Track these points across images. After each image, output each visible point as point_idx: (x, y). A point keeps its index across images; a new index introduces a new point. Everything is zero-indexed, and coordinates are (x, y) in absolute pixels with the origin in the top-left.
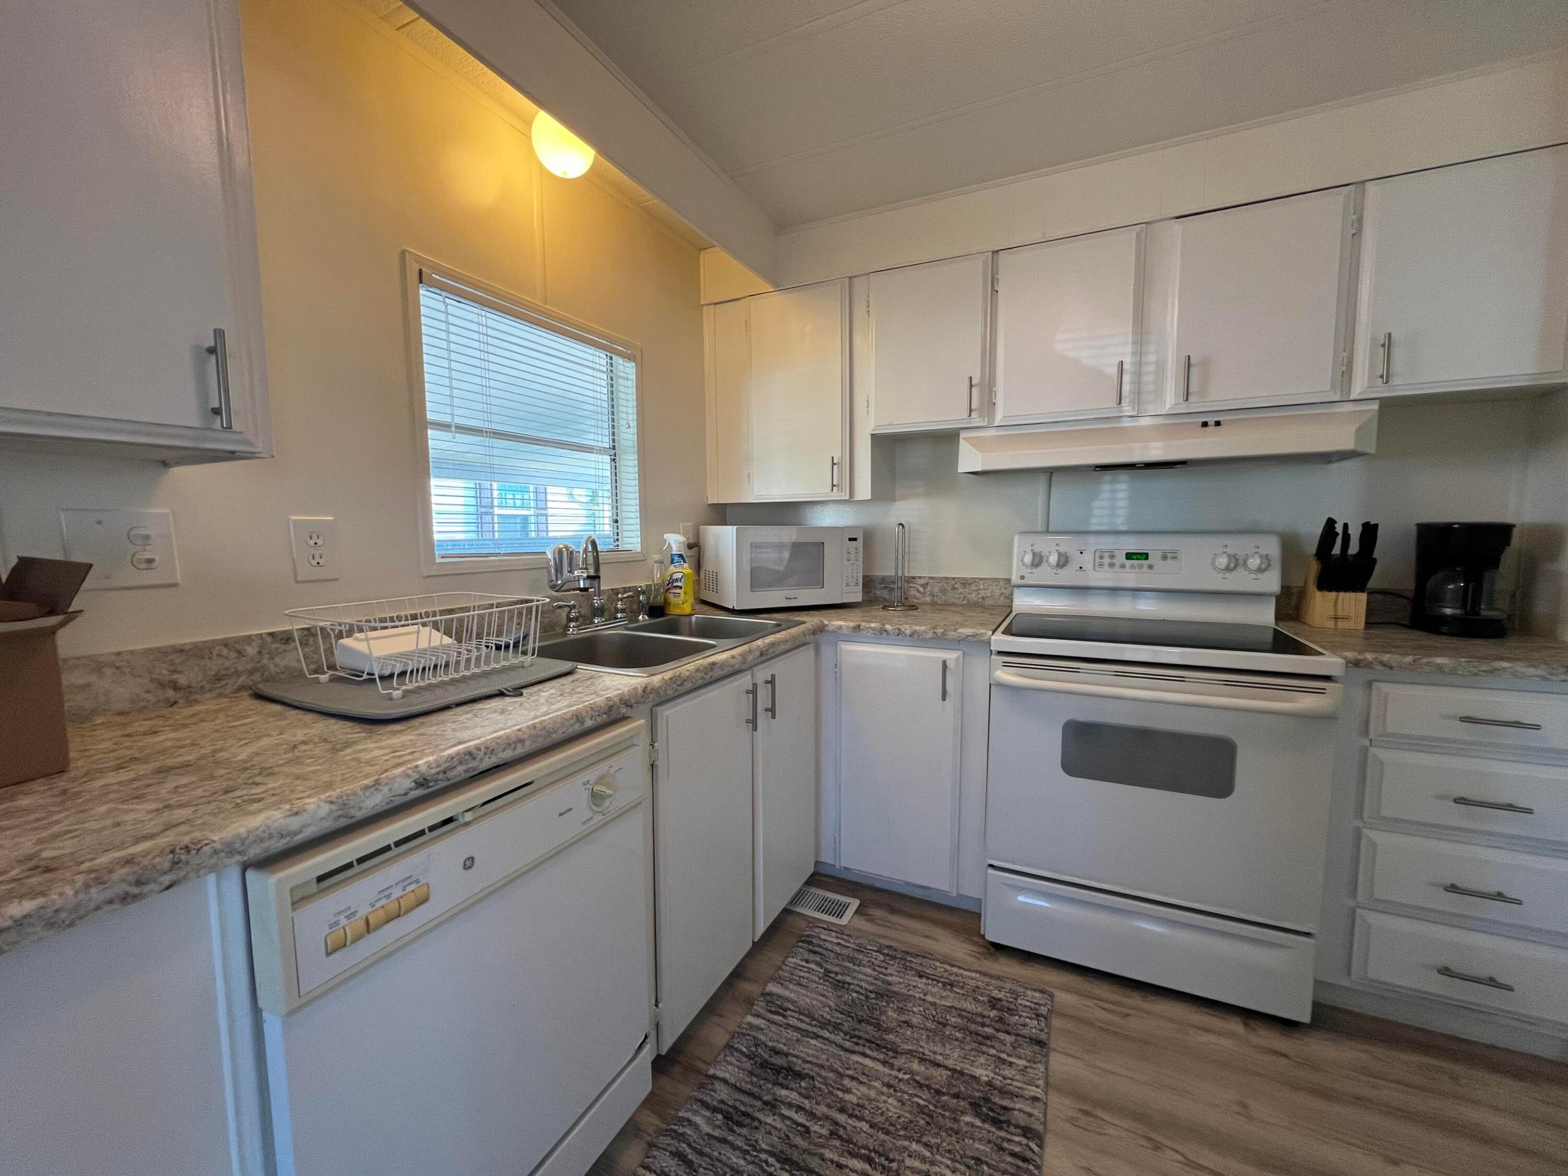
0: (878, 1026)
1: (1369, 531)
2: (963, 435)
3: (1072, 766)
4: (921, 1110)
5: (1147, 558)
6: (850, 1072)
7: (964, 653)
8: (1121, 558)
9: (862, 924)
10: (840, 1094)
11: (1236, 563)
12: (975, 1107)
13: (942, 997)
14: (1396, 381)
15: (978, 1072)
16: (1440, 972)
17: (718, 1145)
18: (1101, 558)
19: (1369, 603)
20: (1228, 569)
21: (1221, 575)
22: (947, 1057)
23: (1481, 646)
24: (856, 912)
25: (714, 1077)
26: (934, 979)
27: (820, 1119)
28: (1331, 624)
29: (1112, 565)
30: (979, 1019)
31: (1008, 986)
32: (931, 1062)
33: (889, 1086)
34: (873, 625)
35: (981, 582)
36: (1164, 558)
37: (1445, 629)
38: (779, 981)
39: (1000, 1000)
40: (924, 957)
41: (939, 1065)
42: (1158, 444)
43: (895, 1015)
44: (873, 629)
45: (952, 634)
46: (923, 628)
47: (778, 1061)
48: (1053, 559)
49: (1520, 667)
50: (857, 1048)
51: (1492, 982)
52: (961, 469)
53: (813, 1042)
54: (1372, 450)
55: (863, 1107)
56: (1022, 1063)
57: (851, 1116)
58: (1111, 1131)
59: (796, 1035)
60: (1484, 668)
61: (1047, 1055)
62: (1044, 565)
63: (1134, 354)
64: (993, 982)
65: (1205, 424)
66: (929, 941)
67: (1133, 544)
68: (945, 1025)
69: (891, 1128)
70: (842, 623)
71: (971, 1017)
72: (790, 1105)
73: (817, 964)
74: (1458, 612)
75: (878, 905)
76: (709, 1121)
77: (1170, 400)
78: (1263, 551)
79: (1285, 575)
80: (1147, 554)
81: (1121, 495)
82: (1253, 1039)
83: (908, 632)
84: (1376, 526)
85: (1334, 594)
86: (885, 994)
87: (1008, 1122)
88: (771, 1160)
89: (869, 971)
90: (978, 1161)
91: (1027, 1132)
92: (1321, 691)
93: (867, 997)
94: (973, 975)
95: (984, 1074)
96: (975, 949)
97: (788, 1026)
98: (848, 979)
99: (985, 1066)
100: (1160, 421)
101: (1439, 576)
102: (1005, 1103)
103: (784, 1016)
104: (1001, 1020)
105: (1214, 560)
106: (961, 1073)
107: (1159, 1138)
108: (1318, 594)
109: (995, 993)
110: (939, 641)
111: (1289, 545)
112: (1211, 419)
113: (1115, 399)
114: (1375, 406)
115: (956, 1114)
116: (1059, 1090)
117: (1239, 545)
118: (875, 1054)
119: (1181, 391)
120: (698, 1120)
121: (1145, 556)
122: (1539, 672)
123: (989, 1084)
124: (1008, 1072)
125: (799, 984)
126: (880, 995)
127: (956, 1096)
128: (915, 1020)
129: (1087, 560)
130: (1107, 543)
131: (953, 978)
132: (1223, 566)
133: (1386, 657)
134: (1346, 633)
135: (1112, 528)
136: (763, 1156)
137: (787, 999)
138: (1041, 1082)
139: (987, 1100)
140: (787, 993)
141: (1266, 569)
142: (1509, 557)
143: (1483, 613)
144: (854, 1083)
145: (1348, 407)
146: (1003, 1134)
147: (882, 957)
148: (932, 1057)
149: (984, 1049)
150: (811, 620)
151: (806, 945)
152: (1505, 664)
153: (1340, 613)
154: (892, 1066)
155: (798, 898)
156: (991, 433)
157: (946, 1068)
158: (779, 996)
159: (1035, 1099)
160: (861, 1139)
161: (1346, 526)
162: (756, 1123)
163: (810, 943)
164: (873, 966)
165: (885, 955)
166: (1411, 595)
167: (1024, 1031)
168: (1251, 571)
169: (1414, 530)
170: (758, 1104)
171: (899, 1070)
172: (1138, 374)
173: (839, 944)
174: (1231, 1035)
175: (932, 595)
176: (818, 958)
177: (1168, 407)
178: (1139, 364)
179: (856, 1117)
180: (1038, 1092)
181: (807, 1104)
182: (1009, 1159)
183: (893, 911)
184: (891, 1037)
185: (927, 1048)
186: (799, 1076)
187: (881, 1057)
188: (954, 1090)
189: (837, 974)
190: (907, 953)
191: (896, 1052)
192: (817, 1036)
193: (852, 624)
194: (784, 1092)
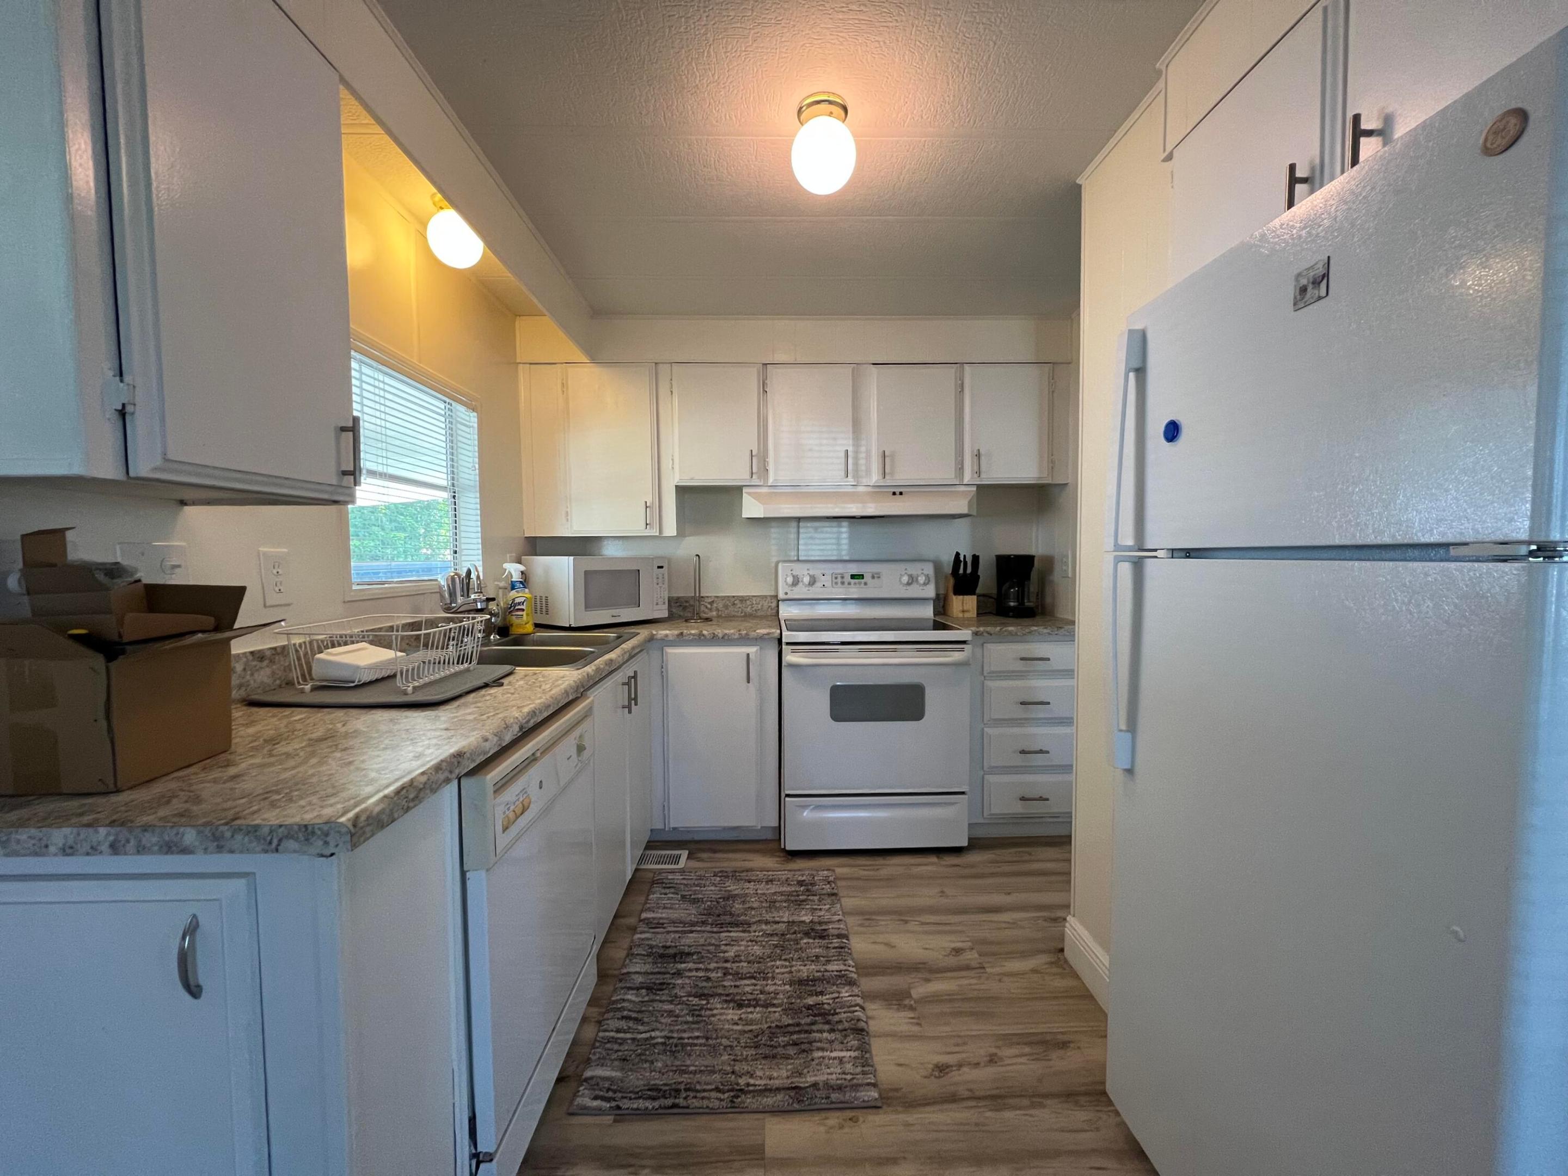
0: (731, 914)
1: (976, 559)
2: (745, 490)
3: (837, 716)
4: (776, 946)
5: (863, 578)
6: (723, 942)
7: (761, 648)
8: (848, 578)
9: (693, 864)
10: (722, 955)
11: (912, 580)
12: (807, 934)
13: (768, 889)
14: (983, 476)
15: (803, 919)
16: (1021, 800)
17: (651, 1004)
18: (836, 578)
19: (978, 602)
20: (909, 584)
21: (905, 588)
22: (782, 917)
23: (1026, 621)
24: (688, 858)
25: (628, 973)
26: (760, 881)
27: (713, 970)
28: (961, 615)
29: (843, 583)
30: (795, 894)
31: (807, 873)
32: (773, 922)
33: (751, 941)
34: (693, 632)
35: (754, 599)
36: (873, 577)
37: (1011, 614)
38: (649, 910)
39: (804, 881)
40: (747, 871)
41: (778, 923)
42: (870, 505)
43: (741, 906)
44: (694, 635)
45: (753, 634)
46: (732, 631)
47: (671, 951)
48: (806, 580)
49: (1041, 629)
50: (722, 930)
51: (1041, 799)
52: (744, 516)
53: (691, 935)
54: (974, 513)
55: (739, 956)
56: (828, 906)
57: (733, 962)
58: (883, 923)
59: (677, 935)
60: (1027, 631)
61: (839, 900)
62: (800, 584)
63: (853, 445)
64: (797, 873)
65: (894, 494)
66: (746, 862)
67: (854, 569)
68: (775, 902)
69: (762, 960)
70: (668, 632)
71: (790, 894)
72: (690, 970)
73: (673, 893)
74: (1016, 604)
75: (703, 851)
76: (637, 996)
77: (875, 478)
78: (926, 572)
79: (937, 588)
80: (863, 575)
81: (845, 536)
82: (944, 863)
83: (720, 635)
84: (978, 556)
85: (961, 597)
86: (730, 897)
87: (828, 936)
88: (690, 999)
89: (713, 888)
90: (817, 957)
91: (839, 936)
92: (962, 650)
93: (718, 902)
94: (783, 873)
95: (807, 919)
96: (778, 859)
97: (668, 932)
98: (700, 896)
99: (806, 915)
100: (870, 489)
101: (1007, 585)
102: (823, 927)
103: (664, 928)
104: (808, 890)
105: (900, 578)
106: (793, 922)
107: (906, 918)
108: (954, 597)
109: (800, 878)
110: (744, 640)
111: (938, 567)
112: (897, 490)
113: (843, 473)
114: (974, 489)
115: (797, 942)
116: (850, 914)
117: (914, 569)
118: (736, 929)
119: (881, 471)
120: (629, 997)
121: (861, 577)
122: (1048, 631)
123: (812, 922)
124: (822, 913)
125: (665, 908)
126: (726, 899)
127: (795, 933)
128: (755, 905)
129: (827, 580)
130: (840, 568)
131: (771, 877)
132: (906, 582)
133: (989, 629)
134: (968, 619)
135: (839, 558)
136: (685, 999)
137: (661, 918)
138: (840, 913)
139: (813, 929)
140: (659, 915)
141: (928, 583)
142: (1034, 575)
143: (1027, 604)
144: (728, 947)
145: (962, 488)
146: (827, 941)
147: (718, 879)
148: (772, 919)
149: (803, 907)
150: (644, 632)
151: (660, 885)
152: (1036, 628)
153: (965, 608)
154: (749, 932)
155: (642, 859)
156: (765, 490)
157: (784, 922)
158: (654, 918)
159: (839, 920)
160: (745, 970)
161: (965, 556)
162: (671, 986)
163: (663, 883)
164: (714, 885)
165: (720, 877)
166: (995, 597)
167: (824, 892)
168: (920, 585)
169: (995, 559)
170: (668, 976)
171: (755, 932)
172: (856, 459)
173: (684, 879)
174: (932, 864)
175: (718, 610)
176: (672, 890)
177: (874, 481)
178: (856, 452)
179: (737, 961)
180: (840, 917)
181: (701, 966)
182: (833, 951)
183: (715, 851)
184: (742, 918)
185: (768, 917)
186: (689, 954)
187: (741, 929)
188: (792, 931)
189: (691, 895)
190: (735, 872)
191: (749, 924)
192: (692, 932)
193: (676, 632)
194: (683, 966)
